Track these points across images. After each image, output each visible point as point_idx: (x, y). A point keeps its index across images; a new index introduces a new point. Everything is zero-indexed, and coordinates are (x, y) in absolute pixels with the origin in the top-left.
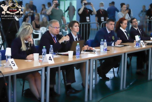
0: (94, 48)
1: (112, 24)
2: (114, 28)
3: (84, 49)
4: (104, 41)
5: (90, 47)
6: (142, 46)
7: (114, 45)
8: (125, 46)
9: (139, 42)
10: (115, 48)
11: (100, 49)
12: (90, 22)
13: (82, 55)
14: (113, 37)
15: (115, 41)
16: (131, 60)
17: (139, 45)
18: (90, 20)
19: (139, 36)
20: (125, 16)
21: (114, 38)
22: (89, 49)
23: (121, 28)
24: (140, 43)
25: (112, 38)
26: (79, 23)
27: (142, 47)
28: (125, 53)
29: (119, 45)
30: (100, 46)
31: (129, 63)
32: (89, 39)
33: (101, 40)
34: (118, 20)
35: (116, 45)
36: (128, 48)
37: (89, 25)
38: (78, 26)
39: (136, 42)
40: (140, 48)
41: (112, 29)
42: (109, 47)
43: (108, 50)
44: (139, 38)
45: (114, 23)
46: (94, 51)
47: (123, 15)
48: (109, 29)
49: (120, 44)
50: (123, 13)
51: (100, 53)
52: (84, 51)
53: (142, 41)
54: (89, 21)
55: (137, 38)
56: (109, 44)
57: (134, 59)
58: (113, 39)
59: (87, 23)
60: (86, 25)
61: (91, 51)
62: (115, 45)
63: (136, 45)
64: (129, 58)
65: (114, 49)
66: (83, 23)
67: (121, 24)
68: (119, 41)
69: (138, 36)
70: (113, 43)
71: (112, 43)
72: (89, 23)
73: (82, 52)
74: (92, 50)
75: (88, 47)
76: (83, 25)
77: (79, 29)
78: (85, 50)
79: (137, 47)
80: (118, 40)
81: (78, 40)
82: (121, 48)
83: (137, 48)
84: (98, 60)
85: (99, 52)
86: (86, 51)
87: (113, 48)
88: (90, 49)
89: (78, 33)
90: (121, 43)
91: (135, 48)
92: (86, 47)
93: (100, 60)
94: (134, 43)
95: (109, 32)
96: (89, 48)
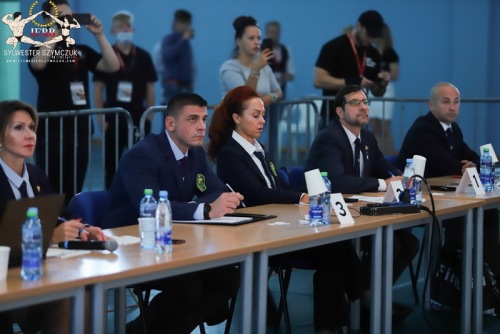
0: (107, 233)
1: (195, 118)
2: (204, 134)
3: (63, 236)
4: (156, 197)
5: (92, 228)
6: (340, 218)
7: (206, 216)
8: (258, 218)
9: (323, 199)
10: (212, 229)
11: (137, 234)
12: (87, 106)
13: (50, 267)
14: (200, 180)
15: (209, 196)
16: (285, 284)
18: (87, 96)
19: (325, 174)
20: (254, 79)
22: (86, 239)
23: (236, 136)
24: (328, 203)
25: (196, 183)
26: (37, 114)
27: (339, 223)
28: (257, 256)
29: (227, 215)
30: (137, 223)
31: (277, 301)
32: (85, 190)
33: (143, 195)
34: (223, 98)
35: (217, 217)
36: (272, 227)
37: (84, 119)
38: (31, 127)
39: (311, 199)
40: (328, 228)
41: (196, 143)
42: (183, 225)
43: (175, 242)
44: (323, 181)
45: (203, 112)
46: (108, 244)
47: (247, 74)
48: (181, 142)
49: (232, 212)
50: (247, 64)
51: (138, 256)
52: (61, 246)
53: (337, 197)
54: (83, 102)
55: (316, 181)
56: (182, 214)
57: (302, 282)
58: (202, 189)
59: (73, 112)
60: (69, 120)
61: (95, 246)
62: (211, 214)
63: (312, 215)
64: (275, 277)
65: (206, 234)
66: (54, 113)
67: (235, 116)
68: (232, 198)
69: (321, 171)
70: (201, 207)
71: (195, 207)
72: (82, 111)
73: (51, 252)
74: (100, 239)
75: (81, 225)
76: (54, 121)
77: (34, 143)
78: (66, 240)
79: (315, 222)
80: (224, 195)
81: (31, 193)
83: (317, 231)
84: (128, 287)
85: (135, 249)
86: (73, 246)
87: (199, 230)
88: (90, 236)
89: (32, 162)
90: (240, 207)
92: (71, 228)
93: (141, 288)
95: (179, 155)
96: (85, 232)
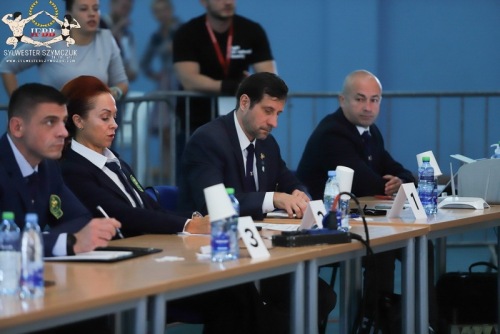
1: (54, 120)
6: (252, 250)
7: (70, 251)
8: (139, 253)
9: (229, 225)
10: (78, 267)
14: (54, 203)
17: (233, 246)
19: (231, 190)
21: (63, 206)
24: (235, 230)
25: (48, 205)
27: (249, 257)
28: (152, 301)
35: (84, 251)
36: (161, 263)
39: (213, 224)
40: (236, 264)
41: (53, 153)
44: (228, 200)
45: (62, 111)
49: (104, 244)
53: (246, 222)
55: (220, 200)
58: (57, 215)
62: (76, 248)
63: (215, 246)
68: (105, 225)
69: (227, 186)
70: (62, 239)
79: (221, 256)
80: (95, 222)
82: (115, 266)
83: (222, 268)
87: (60, 270)
90: (116, 237)
91: (205, 264)
94: (185, 234)
